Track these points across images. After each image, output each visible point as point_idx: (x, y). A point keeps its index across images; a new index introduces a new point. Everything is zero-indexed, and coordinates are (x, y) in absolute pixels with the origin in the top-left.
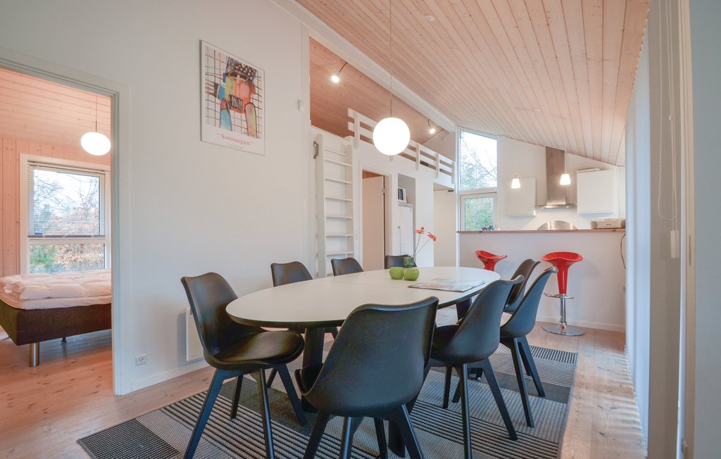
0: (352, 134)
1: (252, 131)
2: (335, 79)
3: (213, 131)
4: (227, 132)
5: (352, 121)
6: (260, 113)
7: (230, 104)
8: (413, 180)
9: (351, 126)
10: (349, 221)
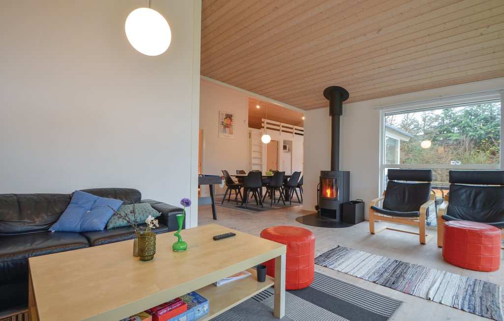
0: (263, 127)
1: (231, 133)
2: (258, 107)
3: (222, 135)
4: (225, 134)
5: (263, 122)
6: (233, 127)
7: (227, 126)
8: (292, 142)
9: (263, 125)
10: (261, 159)
